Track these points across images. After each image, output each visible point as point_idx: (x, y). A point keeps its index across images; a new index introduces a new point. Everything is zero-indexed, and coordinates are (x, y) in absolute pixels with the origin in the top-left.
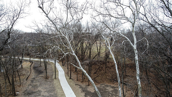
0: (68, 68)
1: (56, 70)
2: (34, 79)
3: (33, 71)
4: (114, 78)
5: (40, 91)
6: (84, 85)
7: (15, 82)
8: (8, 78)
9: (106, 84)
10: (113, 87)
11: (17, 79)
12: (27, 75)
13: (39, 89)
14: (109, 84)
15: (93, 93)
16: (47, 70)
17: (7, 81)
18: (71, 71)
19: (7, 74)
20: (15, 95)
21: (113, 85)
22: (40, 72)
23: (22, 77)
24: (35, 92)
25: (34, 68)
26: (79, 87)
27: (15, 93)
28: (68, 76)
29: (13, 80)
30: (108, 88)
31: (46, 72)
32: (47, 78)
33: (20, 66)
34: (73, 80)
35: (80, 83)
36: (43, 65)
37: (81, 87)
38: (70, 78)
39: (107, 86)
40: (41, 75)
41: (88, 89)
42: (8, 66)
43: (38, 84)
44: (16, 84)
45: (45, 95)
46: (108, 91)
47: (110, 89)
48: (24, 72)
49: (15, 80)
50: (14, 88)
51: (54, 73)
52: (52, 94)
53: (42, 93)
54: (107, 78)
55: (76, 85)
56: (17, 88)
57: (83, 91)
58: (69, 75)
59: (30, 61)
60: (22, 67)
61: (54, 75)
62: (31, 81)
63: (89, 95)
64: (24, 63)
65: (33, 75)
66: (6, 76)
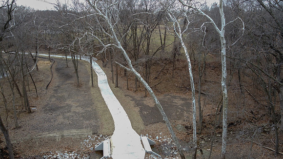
0: (112, 71)
1: (93, 75)
2: (58, 87)
3: (55, 75)
4: (186, 85)
5: (70, 106)
6: (138, 96)
7: (28, 92)
8: (17, 86)
9: (172, 95)
10: (183, 99)
11: (32, 87)
12: (48, 81)
13: (68, 102)
14: (178, 95)
15: (152, 108)
16: (79, 74)
17: (15, 90)
18: (117, 75)
19: (13, 80)
20: (30, 112)
21: (184, 96)
22: (68, 77)
23: (38, 85)
24: (61, 107)
25: (58, 70)
26: (131, 99)
27: (29, 109)
28: (113, 83)
29: (24, 88)
30: (176, 101)
31: (78, 77)
32: (79, 85)
33: (34, 67)
34: (121, 88)
35: (132, 93)
36: (71, 65)
37: (133, 99)
38: (117, 86)
39: (175, 97)
40: (69, 82)
41: (145, 102)
42: (14, 67)
43: (66, 94)
44: (30, 95)
45: (77, 111)
46: (176, 105)
47: (179, 102)
48: (41, 77)
49: (27, 89)
50: (27, 102)
51: (91, 79)
52: (89, 109)
53: (73, 109)
54: (174, 85)
55: (126, 96)
56: (32, 102)
57: (138, 105)
58: (115, 81)
59: (50, 59)
60: (37, 68)
61: (91, 82)
62: (54, 90)
63: (146, 111)
64: (40, 62)
65: (56, 81)
66: (14, 83)
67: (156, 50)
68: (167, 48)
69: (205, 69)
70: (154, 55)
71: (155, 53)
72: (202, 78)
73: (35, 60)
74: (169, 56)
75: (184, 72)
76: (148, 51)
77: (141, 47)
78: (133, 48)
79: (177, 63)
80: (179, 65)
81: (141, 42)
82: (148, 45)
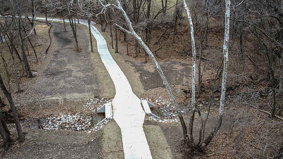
0: (111, 36)
1: (92, 40)
2: (58, 51)
3: (54, 39)
4: (186, 50)
5: (70, 71)
6: (138, 62)
7: (28, 57)
8: (16, 51)
9: (173, 60)
10: (183, 65)
11: (31, 52)
12: (46, 46)
13: (69, 66)
14: (178, 60)
15: (152, 73)
16: (78, 38)
17: (15, 55)
18: (117, 40)
19: (12, 45)
20: (31, 76)
21: (184, 62)
22: (67, 41)
23: (37, 49)
24: (62, 72)
25: (56, 34)
26: (131, 64)
27: (30, 73)
28: (113, 48)
29: (24, 53)
30: (175, 66)
31: (77, 42)
32: (78, 50)
33: (32, 31)
34: (121, 54)
35: (131, 59)
36: (69, 29)
37: (134, 65)
38: (117, 52)
39: (175, 63)
40: (68, 46)
41: (145, 68)
42: (12, 31)
43: (66, 59)
44: (29, 60)
45: (78, 76)
46: (175, 71)
47: (179, 68)
48: (40, 41)
49: (27, 54)
50: (27, 66)
51: (90, 43)
52: (90, 74)
53: (74, 74)
54: (175, 51)
55: (126, 61)
56: (33, 67)
57: (138, 70)
58: (114, 47)
59: (47, 23)
60: (35, 33)
61: (90, 47)
62: (54, 55)
63: (146, 77)
64: (37, 26)
65: (55, 45)
66: (13, 48)
67: (157, 13)
68: (169, 11)
69: (207, 34)
70: (154, 18)
71: (156, 16)
72: (204, 43)
73: (32, 24)
74: (170, 20)
75: (185, 37)
76: (149, 14)
77: (141, 9)
78: (133, 10)
79: (178, 27)
80: (180, 29)
81: (141, 4)
82: (149, 7)
